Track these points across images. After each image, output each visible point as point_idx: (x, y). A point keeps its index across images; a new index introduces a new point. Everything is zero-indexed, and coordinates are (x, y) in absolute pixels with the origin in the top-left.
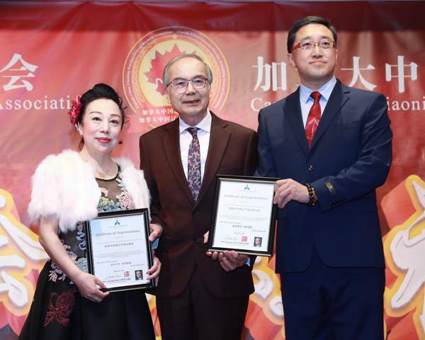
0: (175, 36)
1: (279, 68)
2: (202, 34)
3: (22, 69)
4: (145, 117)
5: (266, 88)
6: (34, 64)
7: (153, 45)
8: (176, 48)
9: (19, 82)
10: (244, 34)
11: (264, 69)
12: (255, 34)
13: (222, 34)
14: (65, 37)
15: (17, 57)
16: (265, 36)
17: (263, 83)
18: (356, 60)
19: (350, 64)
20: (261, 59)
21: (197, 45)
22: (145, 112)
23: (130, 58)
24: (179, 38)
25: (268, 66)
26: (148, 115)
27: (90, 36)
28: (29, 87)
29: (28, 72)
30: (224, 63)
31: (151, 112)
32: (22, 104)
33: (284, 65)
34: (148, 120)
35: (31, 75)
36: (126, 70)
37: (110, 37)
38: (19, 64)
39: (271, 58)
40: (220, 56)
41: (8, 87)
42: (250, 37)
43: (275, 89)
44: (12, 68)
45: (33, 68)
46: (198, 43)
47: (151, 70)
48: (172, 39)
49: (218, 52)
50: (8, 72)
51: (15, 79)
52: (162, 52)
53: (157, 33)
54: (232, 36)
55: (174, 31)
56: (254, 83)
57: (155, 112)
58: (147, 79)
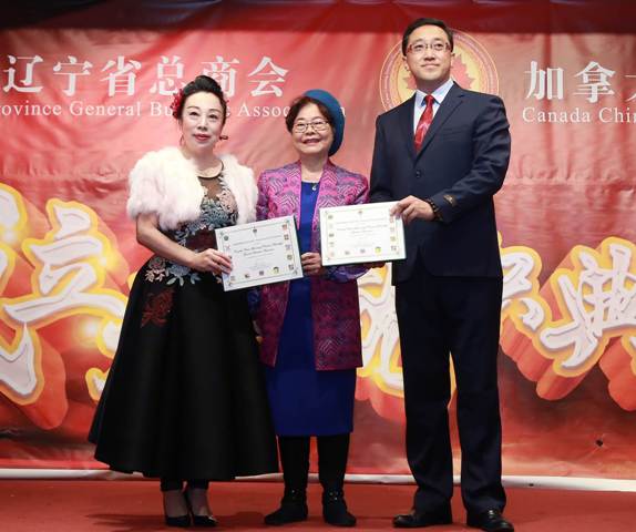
1: (554, 74)
2: (468, 35)
3: (272, 73)
5: (540, 96)
6: (285, 68)
9: (267, 87)
10: (516, 36)
11: (538, 75)
12: (528, 36)
13: (491, 36)
14: (318, 39)
15: (266, 60)
16: (539, 39)
17: (537, 90)
19: (635, 71)
20: (534, 65)
21: (464, 48)
23: (388, 63)
25: (542, 73)
27: (345, 39)
28: (278, 92)
29: (277, 76)
30: (492, 68)
32: (270, 111)
33: (560, 71)
35: (280, 80)
36: (384, 75)
37: (367, 39)
38: (268, 68)
39: (547, 63)
40: (488, 60)
41: (257, 93)
42: (522, 40)
43: (550, 97)
44: (261, 72)
45: (282, 72)
46: (464, 45)
49: (486, 56)
50: (256, 77)
51: (263, 83)
54: (503, 39)
56: (526, 91)
58: (406, 85)
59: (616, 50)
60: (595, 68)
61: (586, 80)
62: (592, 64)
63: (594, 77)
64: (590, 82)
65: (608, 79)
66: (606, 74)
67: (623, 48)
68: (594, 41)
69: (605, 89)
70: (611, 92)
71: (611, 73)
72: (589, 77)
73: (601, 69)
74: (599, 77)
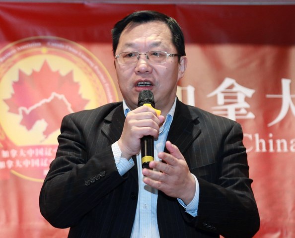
0: (44, 50)
1: (184, 93)
2: (81, 47)
4: (5, 160)
7: (15, 62)
8: (45, 66)
13: (108, 48)
18: (286, 83)
19: (278, 89)
21: (75, 62)
22: (5, 154)
24: (49, 53)
26: (10, 158)
30: (111, 87)
31: (14, 153)
33: (190, 90)
34: (10, 164)
40: (106, 77)
46: (76, 59)
47: (13, 95)
48: (39, 53)
49: (102, 71)
52: (28, 72)
53: (19, 45)
55: (43, 42)
57: (18, 153)
58: (7, 107)
59: (254, 65)
60: (231, 87)
61: (221, 100)
62: (228, 82)
63: (230, 98)
64: (226, 104)
65: (247, 99)
66: (244, 93)
67: (262, 62)
68: (228, 53)
69: (243, 111)
70: (251, 116)
71: (250, 93)
72: (226, 98)
73: (238, 88)
74: (235, 98)
